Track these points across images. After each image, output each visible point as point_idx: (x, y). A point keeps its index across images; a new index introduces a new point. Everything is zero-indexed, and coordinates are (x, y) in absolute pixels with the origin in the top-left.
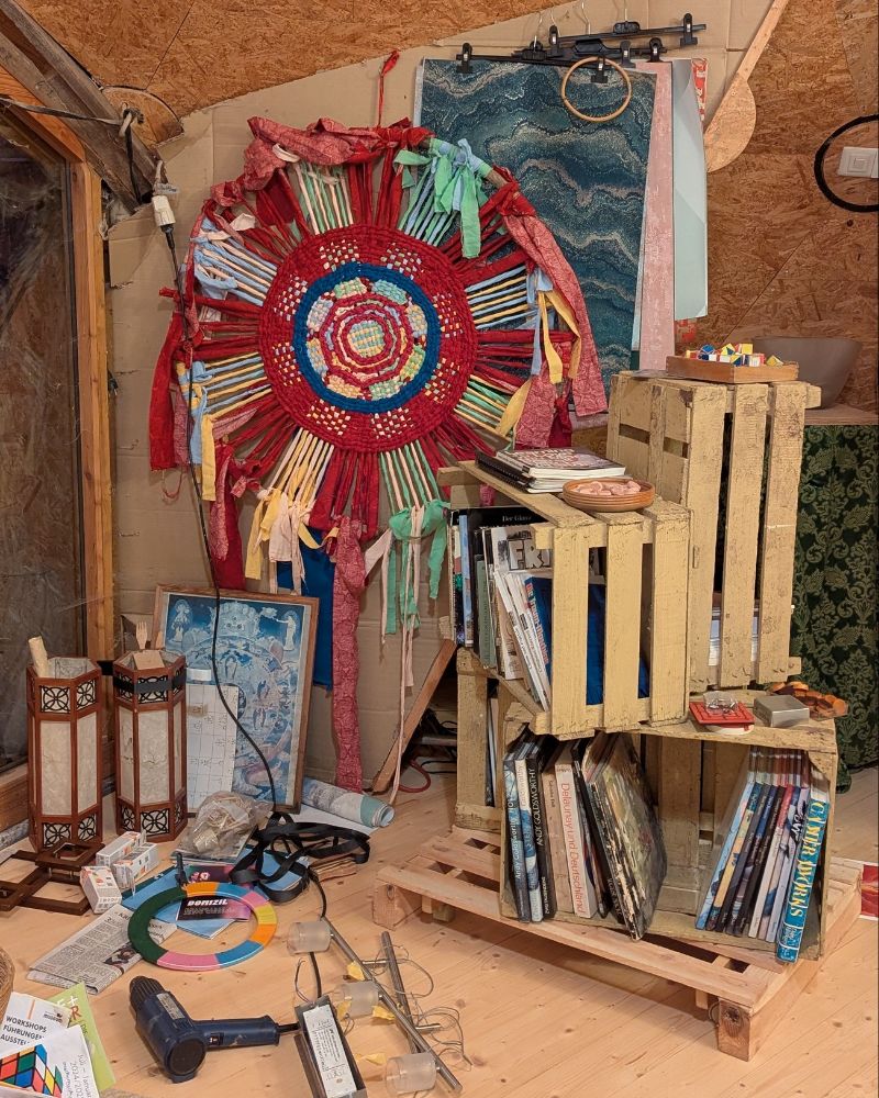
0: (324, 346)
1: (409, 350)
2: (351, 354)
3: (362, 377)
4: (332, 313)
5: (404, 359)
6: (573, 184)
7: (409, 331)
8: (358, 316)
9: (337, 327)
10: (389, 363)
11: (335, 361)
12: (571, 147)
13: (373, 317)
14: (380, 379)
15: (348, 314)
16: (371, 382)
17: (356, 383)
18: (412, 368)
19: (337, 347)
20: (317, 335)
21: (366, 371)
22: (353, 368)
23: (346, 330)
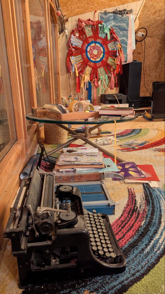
0: (90, 53)
1: (101, 53)
2: (93, 54)
3: (95, 58)
4: (91, 48)
5: (100, 55)
6: (119, 31)
7: (101, 51)
8: (94, 49)
9: (91, 50)
10: (98, 56)
11: (91, 56)
12: (119, 26)
13: (96, 49)
14: (97, 58)
15: (93, 48)
16: (96, 58)
17: (94, 59)
18: (101, 56)
19: (91, 53)
20: (89, 52)
21: (95, 57)
22: (94, 57)
23: (93, 51)
